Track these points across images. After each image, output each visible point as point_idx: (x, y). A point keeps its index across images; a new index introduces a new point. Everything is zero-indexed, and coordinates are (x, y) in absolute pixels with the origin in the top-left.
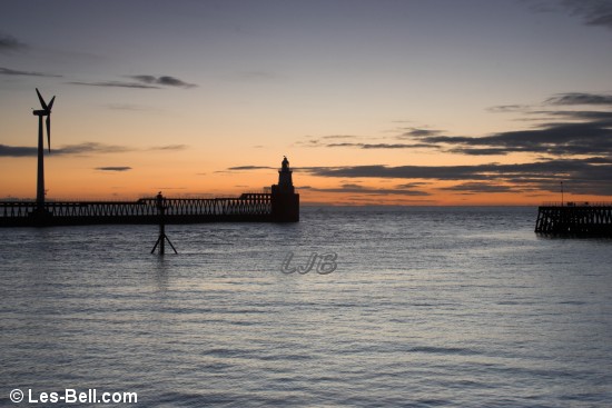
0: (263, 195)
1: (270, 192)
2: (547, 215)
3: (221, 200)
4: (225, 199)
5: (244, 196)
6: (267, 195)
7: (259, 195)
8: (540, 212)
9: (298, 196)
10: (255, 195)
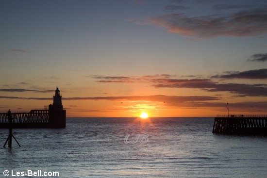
0: (44, 111)
1: (48, 108)
2: (219, 123)
3: (18, 114)
4: (20, 114)
5: (32, 112)
6: (46, 111)
7: (41, 111)
8: (215, 121)
9: (65, 111)
10: (39, 111)
